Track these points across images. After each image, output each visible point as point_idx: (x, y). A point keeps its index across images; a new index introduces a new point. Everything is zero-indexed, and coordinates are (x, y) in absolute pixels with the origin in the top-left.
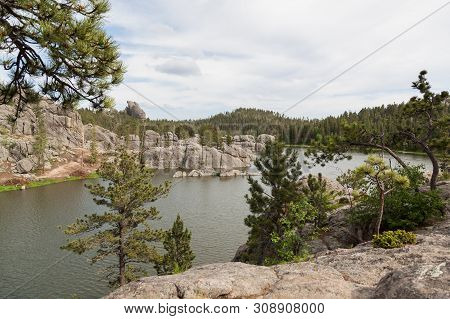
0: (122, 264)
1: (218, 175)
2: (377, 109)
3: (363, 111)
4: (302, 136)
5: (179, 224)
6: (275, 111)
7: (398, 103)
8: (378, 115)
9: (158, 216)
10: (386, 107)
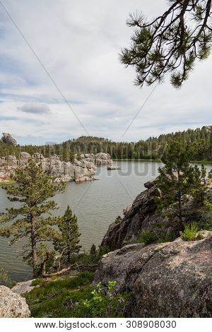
0: (33, 243)
1: (74, 180)
2: (169, 135)
3: (161, 136)
4: (124, 154)
5: (68, 212)
6: (105, 138)
7: (182, 131)
8: (170, 139)
9: (57, 207)
10: (174, 133)
